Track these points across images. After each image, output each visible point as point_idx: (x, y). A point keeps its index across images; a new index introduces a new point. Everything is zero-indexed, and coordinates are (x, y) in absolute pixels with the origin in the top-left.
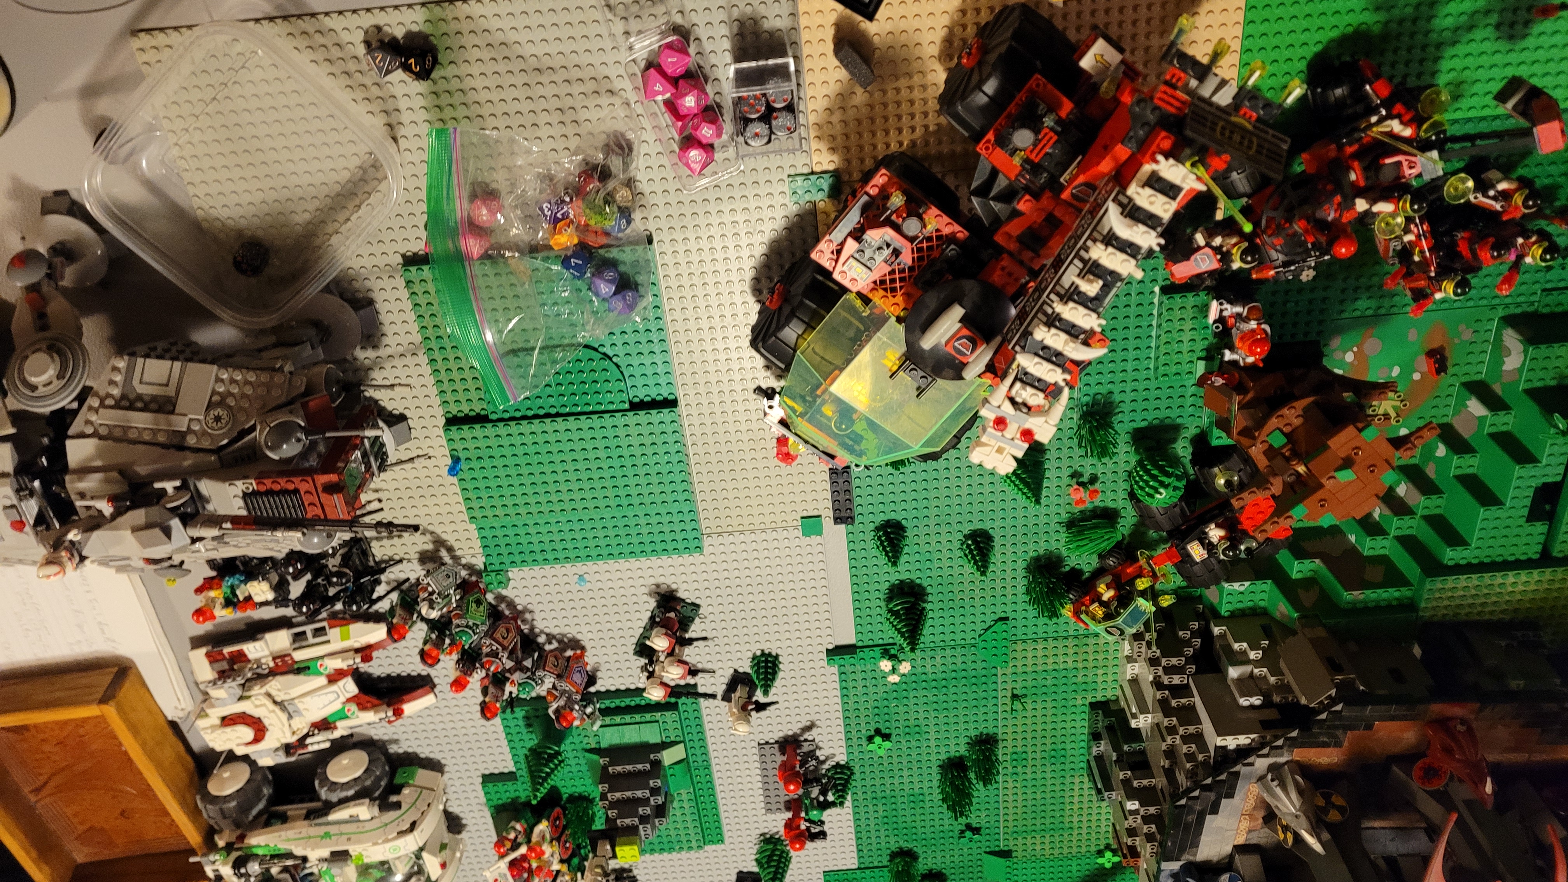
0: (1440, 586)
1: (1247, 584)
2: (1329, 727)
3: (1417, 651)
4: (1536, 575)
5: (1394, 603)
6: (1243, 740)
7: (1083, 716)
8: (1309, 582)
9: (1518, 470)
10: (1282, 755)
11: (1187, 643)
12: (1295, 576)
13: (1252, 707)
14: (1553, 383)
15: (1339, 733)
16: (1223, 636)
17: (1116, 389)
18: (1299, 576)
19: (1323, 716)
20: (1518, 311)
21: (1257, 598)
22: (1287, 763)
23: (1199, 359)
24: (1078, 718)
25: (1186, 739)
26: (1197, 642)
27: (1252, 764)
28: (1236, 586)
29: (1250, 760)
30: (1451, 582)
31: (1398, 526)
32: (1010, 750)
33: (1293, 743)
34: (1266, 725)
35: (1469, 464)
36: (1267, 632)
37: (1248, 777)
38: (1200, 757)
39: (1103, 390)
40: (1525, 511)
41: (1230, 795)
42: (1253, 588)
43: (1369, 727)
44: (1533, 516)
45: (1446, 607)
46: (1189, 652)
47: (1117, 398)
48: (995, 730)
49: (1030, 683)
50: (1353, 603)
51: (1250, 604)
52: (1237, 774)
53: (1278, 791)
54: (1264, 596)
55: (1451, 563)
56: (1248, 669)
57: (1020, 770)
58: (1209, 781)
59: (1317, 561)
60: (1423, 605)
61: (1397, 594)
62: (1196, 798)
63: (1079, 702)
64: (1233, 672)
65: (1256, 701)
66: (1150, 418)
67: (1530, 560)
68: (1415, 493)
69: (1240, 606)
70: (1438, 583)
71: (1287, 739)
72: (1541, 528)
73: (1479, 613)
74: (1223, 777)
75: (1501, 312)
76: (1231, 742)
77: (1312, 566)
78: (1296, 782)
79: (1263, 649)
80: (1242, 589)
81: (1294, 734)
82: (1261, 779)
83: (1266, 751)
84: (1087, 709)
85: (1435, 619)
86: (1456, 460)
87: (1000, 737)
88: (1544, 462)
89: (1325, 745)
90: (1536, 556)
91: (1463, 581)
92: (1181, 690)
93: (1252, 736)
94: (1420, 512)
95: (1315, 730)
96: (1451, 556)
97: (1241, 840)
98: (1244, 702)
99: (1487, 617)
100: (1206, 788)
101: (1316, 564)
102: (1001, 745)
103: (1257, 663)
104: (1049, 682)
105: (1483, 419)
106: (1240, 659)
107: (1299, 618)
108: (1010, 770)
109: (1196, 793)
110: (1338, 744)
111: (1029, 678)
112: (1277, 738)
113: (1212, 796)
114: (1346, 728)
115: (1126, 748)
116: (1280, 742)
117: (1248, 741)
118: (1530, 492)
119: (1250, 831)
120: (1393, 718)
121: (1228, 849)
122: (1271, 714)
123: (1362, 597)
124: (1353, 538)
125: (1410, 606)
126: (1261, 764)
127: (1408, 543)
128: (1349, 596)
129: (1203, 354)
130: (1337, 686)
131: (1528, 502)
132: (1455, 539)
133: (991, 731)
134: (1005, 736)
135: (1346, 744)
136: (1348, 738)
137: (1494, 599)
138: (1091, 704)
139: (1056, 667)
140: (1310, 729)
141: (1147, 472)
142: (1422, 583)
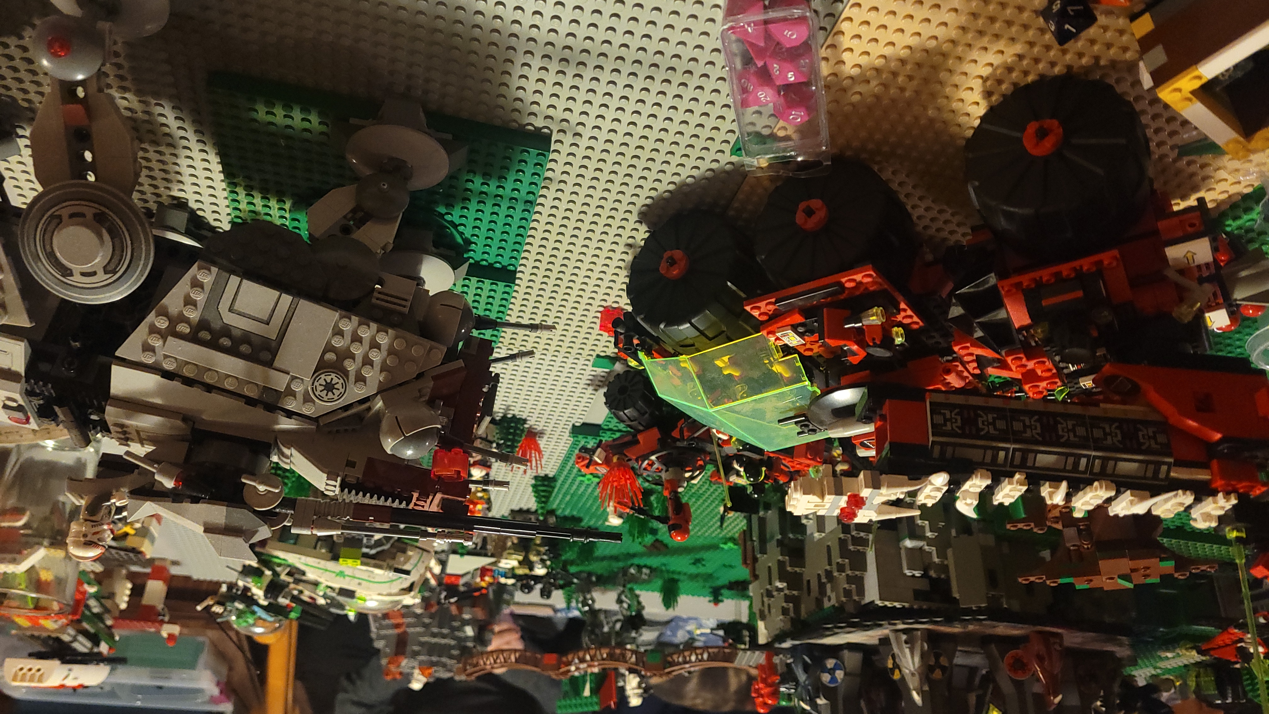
2: (965, 622)
6: (896, 605)
13: (912, 578)
22: (922, 629)
25: (850, 580)
33: (933, 622)
34: (917, 596)
38: (855, 598)
43: (993, 626)
52: (880, 624)
53: (907, 651)
56: (921, 544)
64: (908, 544)
65: (917, 574)
78: (922, 647)
89: (955, 626)
93: (905, 604)
95: (954, 621)
97: (853, 642)
98: (908, 573)
103: (930, 542)
110: (964, 628)
114: (977, 624)
117: (900, 606)
121: (841, 643)
122: (924, 585)
126: (902, 625)
135: (969, 628)
140: (951, 620)
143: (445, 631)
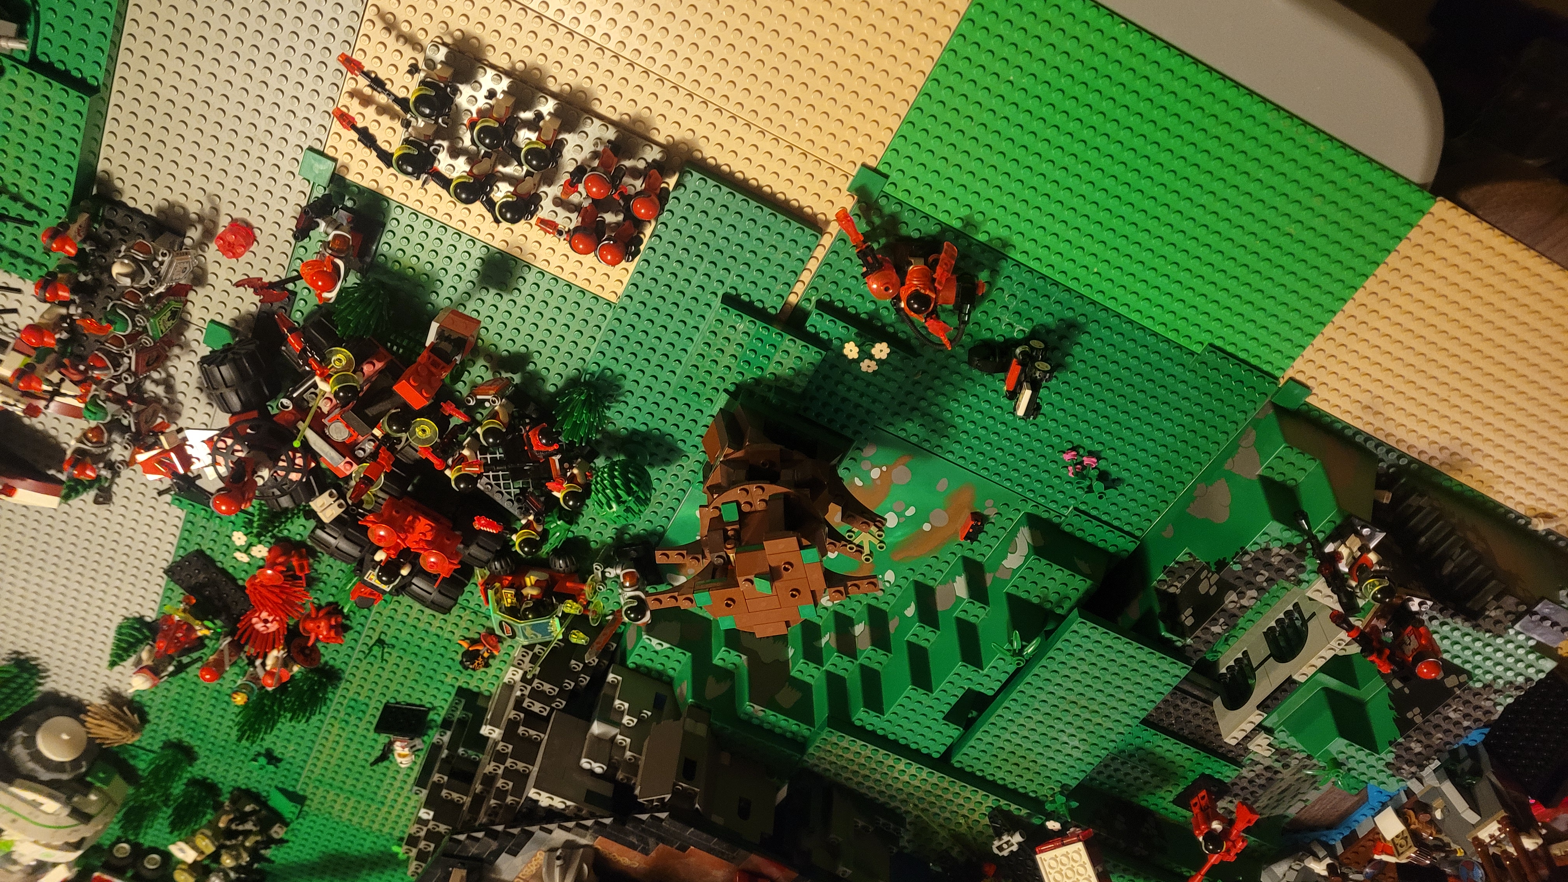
0: (834, 739)
1: (666, 645)
2: (643, 830)
3: (783, 793)
4: (925, 773)
5: (788, 735)
6: (558, 803)
7: (446, 696)
8: (727, 675)
9: (959, 667)
10: (584, 837)
11: (574, 676)
12: (716, 661)
13: (591, 772)
14: (1036, 601)
15: (651, 841)
16: (614, 685)
17: (631, 375)
18: (720, 663)
19: (644, 817)
20: (1045, 515)
21: (669, 664)
22: (584, 846)
23: (726, 391)
24: (440, 696)
25: (509, 774)
26: (585, 680)
27: (550, 832)
28: (655, 642)
29: (551, 826)
30: (847, 741)
31: (836, 663)
32: (350, 695)
33: (600, 829)
34: (591, 797)
35: (925, 636)
36: (658, 704)
37: (541, 842)
38: (509, 799)
39: (618, 369)
40: (947, 709)
41: (514, 853)
42: (669, 652)
43: (683, 848)
44: (951, 717)
45: (831, 763)
46: (570, 685)
47: (628, 385)
48: (343, 666)
49: (404, 636)
50: (751, 716)
51: (660, 667)
52: (531, 835)
53: (557, 871)
54: (676, 665)
55: (858, 723)
56: (613, 731)
57: (353, 720)
58: (500, 828)
59: (744, 657)
60: (811, 750)
61: (795, 728)
62: (477, 840)
63: (448, 680)
64: (597, 728)
65: (598, 768)
66: (651, 425)
67: (929, 756)
68: (867, 638)
69: (648, 664)
70: (835, 737)
71: (597, 823)
72: (953, 731)
73: (859, 783)
74: (516, 831)
75: (1029, 508)
76: (544, 800)
77: (737, 660)
78: (580, 870)
79: (641, 720)
80: (658, 648)
81: (608, 821)
82: (552, 850)
83: (571, 824)
84: (454, 692)
85: (816, 769)
86: (916, 627)
87: (346, 676)
88: (986, 671)
89: (633, 846)
90: (936, 756)
91: (858, 745)
92: (534, 720)
93: (569, 803)
94: (861, 660)
95: (628, 827)
96: (862, 716)
98: (585, 763)
99: (863, 791)
100: (492, 835)
101: (742, 660)
102: (343, 685)
103: (626, 731)
104: (425, 645)
105: (960, 600)
106: (611, 717)
107: (692, 706)
108: (342, 715)
109: (480, 835)
110: (645, 852)
111: (406, 630)
112: (591, 815)
114: (660, 839)
115: (461, 751)
116: (589, 823)
117: (562, 806)
118: (960, 693)
120: (710, 851)
122: (606, 789)
123: (761, 714)
124: (791, 652)
125: (800, 744)
126: (559, 836)
127: (835, 683)
128: (749, 707)
129: (732, 388)
130: (675, 793)
131: (954, 701)
132: (875, 703)
133: (338, 664)
134: (351, 678)
135: (653, 854)
136: (657, 850)
137: (878, 777)
138: (460, 688)
139: (440, 632)
140: (624, 824)
141: (612, 477)
142: (822, 728)
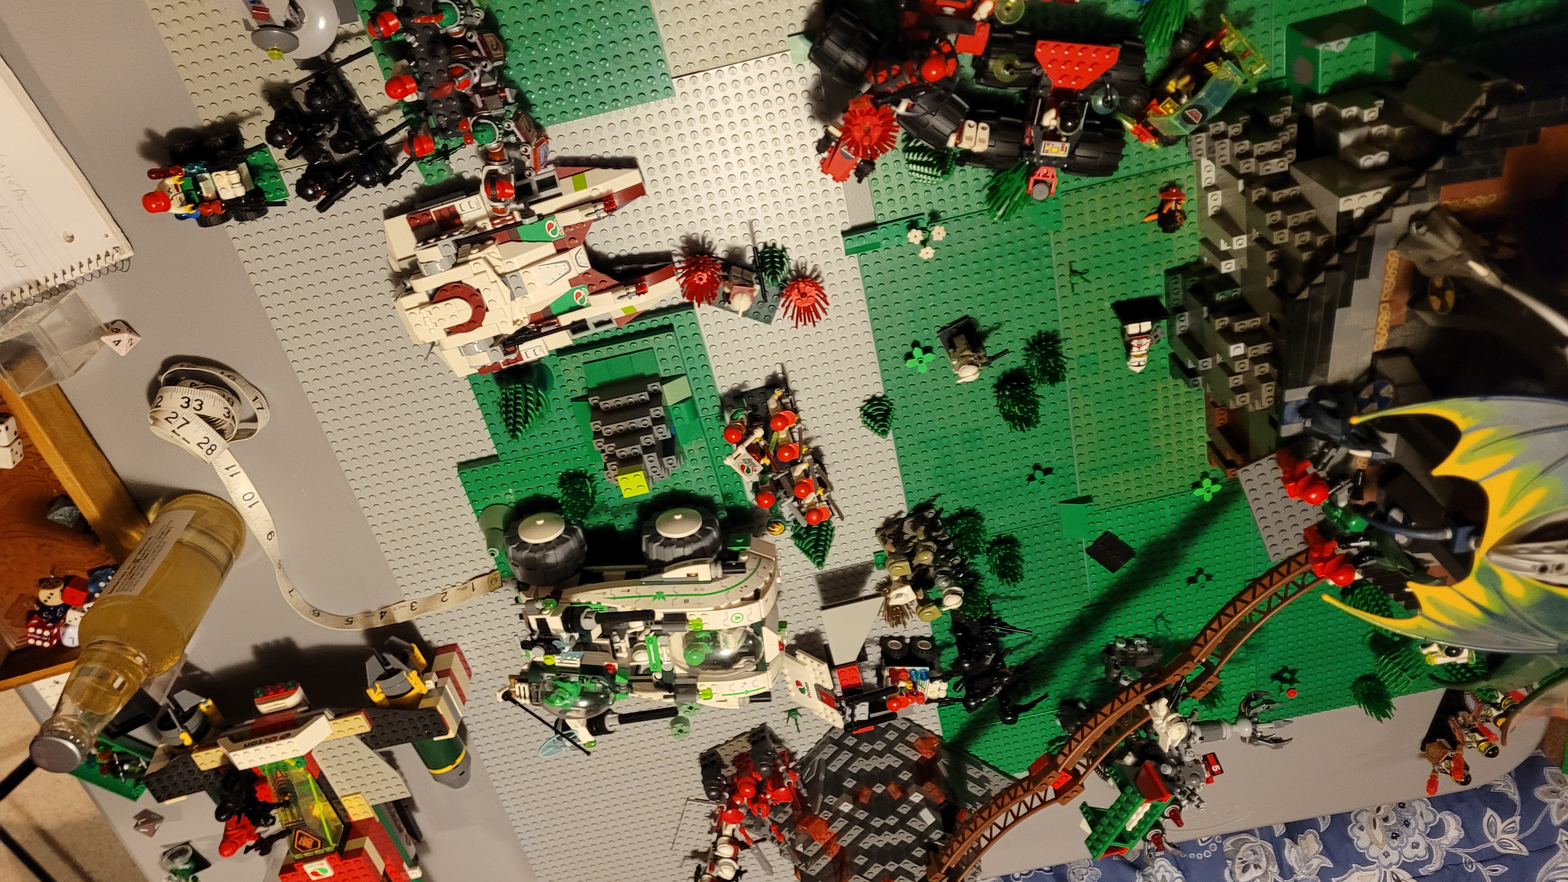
1: (1347, 41)
2: (1482, 147)
6: (1373, 197)
8: (1426, 20)
10: (1424, 200)
12: (1406, 20)
13: (1378, 164)
15: (1497, 153)
16: (1325, 111)
18: (1412, 18)
19: (1474, 131)
21: (1359, 59)
22: (1434, 209)
25: (1297, 229)
26: (1294, 126)
27: (1389, 221)
28: (1334, 46)
29: (1385, 216)
32: (1076, 353)
33: (1438, 180)
37: (1385, 240)
38: (1319, 240)
41: (1364, 274)
42: (1354, 47)
43: (1534, 138)
46: (1286, 136)
48: (1055, 326)
49: (1091, 251)
51: (1353, 71)
52: (1370, 240)
53: (1429, 237)
54: (1367, 56)
56: (1364, 131)
57: (1090, 379)
58: (1334, 260)
62: (1321, 284)
63: (1152, 271)
64: (1346, 139)
65: (1381, 158)
69: (1340, 75)
71: (1431, 175)
74: (1352, 248)
76: (1359, 203)
78: (1450, 225)
80: (1342, 48)
81: (1439, 166)
82: (1403, 235)
83: (1404, 198)
84: (1163, 275)
87: (1062, 334)
89: (1480, 175)
93: (1384, 190)
95: (1465, 155)
97: (1381, 344)
98: (1366, 162)
102: (1064, 345)
103: (1374, 122)
104: (1113, 247)
106: (1352, 124)
107: (1420, 57)
108: (1079, 381)
109: (1320, 279)
110: (1496, 173)
111: (1089, 244)
112: (1416, 180)
113: (1341, 276)
114: (1505, 144)
116: (1421, 182)
117: (1380, 196)
119: (1392, 329)
121: (1366, 360)
123: (1496, 13)
126: (1401, 215)
128: (1481, 14)
133: (1050, 327)
134: (1068, 334)
135: (1506, 170)
136: (1509, 159)
140: (1459, 155)
143: (892, 821)
